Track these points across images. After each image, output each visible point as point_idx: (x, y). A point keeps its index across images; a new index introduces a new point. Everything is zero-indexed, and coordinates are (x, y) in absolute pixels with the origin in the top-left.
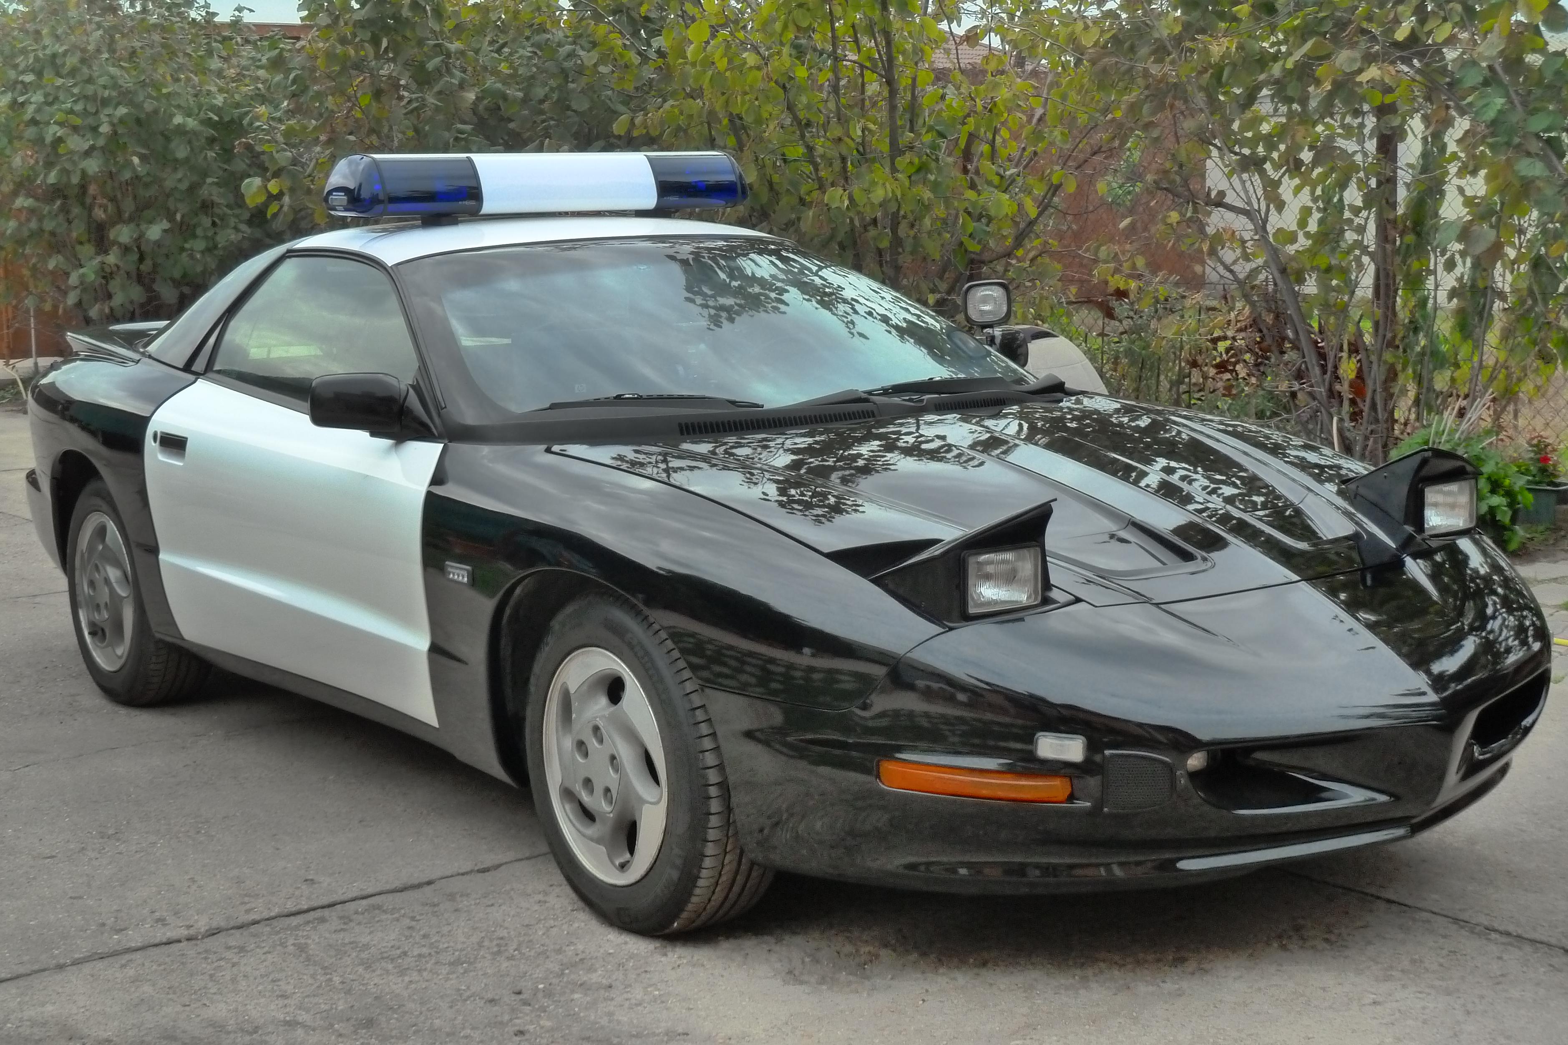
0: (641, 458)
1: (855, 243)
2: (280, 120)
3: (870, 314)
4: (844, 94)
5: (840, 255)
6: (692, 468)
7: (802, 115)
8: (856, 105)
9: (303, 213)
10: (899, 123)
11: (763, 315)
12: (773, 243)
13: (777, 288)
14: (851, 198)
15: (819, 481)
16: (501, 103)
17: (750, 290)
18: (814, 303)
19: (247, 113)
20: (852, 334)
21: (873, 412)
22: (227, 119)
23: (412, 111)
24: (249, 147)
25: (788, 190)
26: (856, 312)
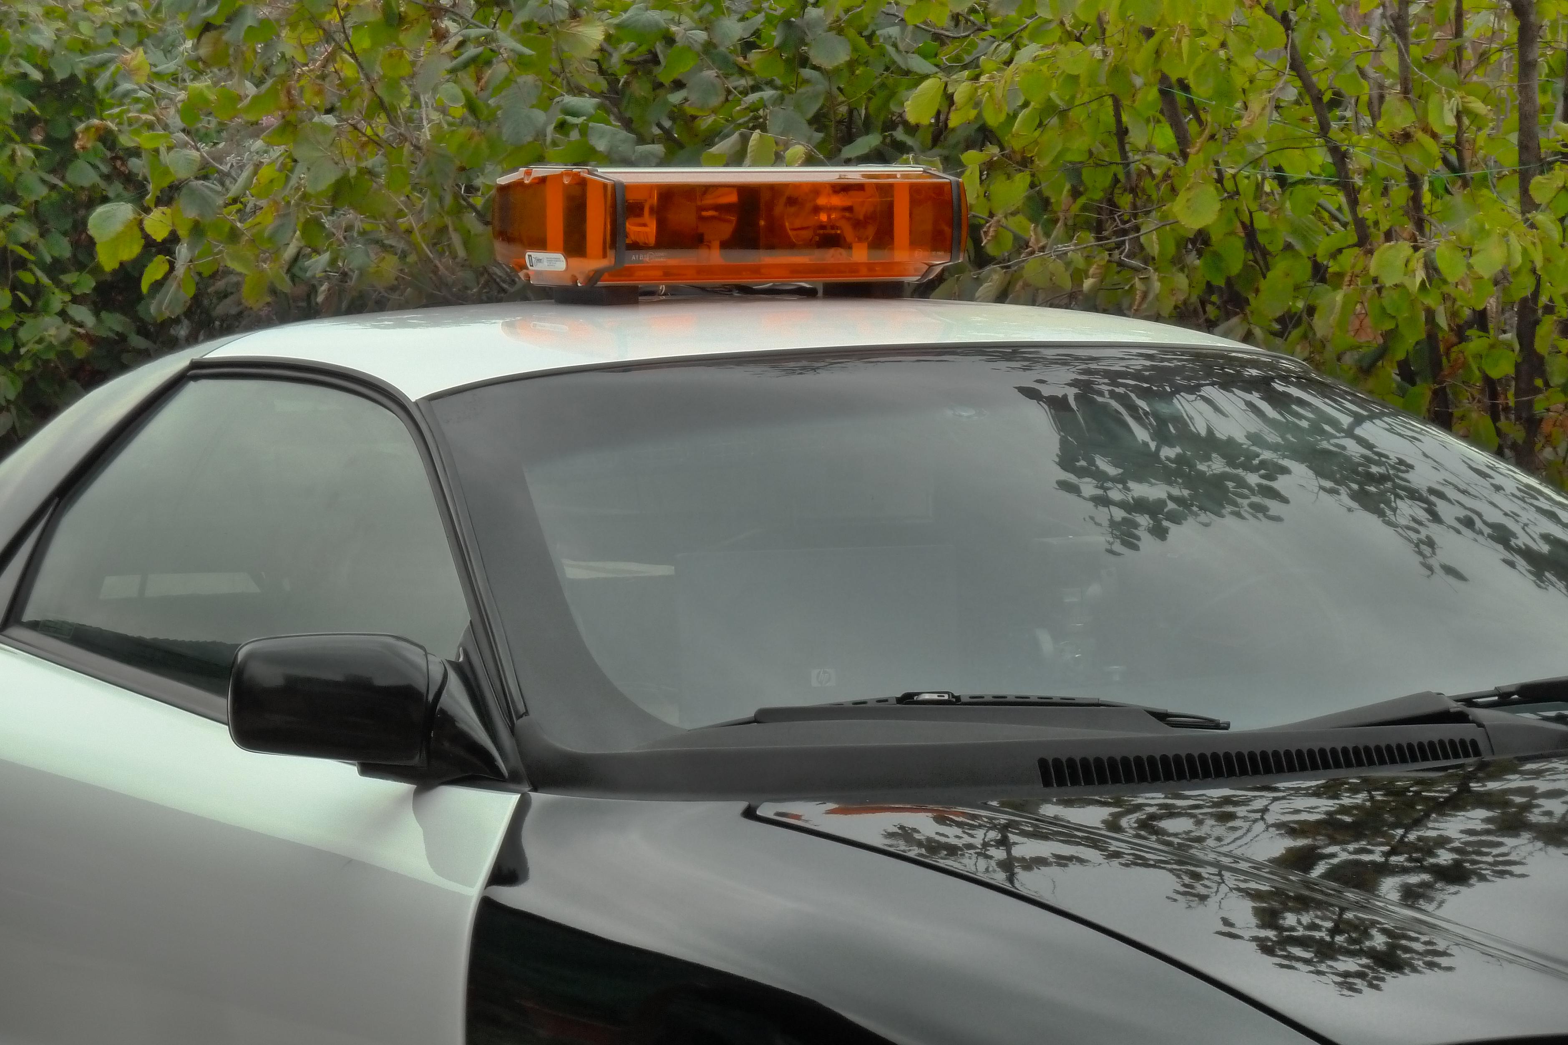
0: (952, 835)
1: (1436, 366)
2: (175, 79)
3: (1469, 523)
4: (1417, 35)
5: (1402, 393)
6: (1062, 861)
7: (1321, 81)
8: (1444, 60)
9: (220, 284)
10: (1541, 100)
11: (1230, 521)
12: (1254, 364)
13: (1263, 464)
14: (1431, 267)
15: (1351, 895)
16: (659, 48)
17: (1202, 467)
18: (1345, 498)
19: (103, 65)
20: (1430, 568)
21: (1474, 743)
22: (60, 75)
23: (466, 65)
24: (107, 138)
25: (1288, 247)
26: (1435, 517)
